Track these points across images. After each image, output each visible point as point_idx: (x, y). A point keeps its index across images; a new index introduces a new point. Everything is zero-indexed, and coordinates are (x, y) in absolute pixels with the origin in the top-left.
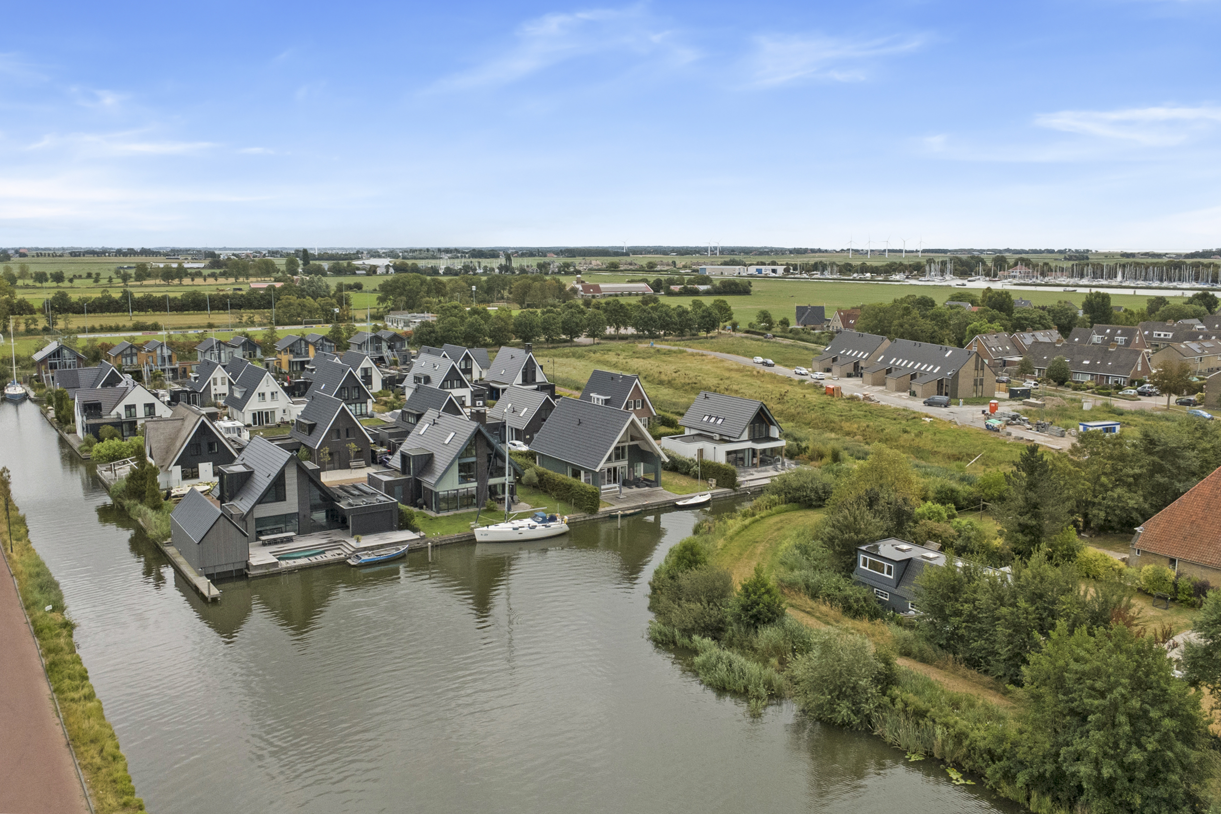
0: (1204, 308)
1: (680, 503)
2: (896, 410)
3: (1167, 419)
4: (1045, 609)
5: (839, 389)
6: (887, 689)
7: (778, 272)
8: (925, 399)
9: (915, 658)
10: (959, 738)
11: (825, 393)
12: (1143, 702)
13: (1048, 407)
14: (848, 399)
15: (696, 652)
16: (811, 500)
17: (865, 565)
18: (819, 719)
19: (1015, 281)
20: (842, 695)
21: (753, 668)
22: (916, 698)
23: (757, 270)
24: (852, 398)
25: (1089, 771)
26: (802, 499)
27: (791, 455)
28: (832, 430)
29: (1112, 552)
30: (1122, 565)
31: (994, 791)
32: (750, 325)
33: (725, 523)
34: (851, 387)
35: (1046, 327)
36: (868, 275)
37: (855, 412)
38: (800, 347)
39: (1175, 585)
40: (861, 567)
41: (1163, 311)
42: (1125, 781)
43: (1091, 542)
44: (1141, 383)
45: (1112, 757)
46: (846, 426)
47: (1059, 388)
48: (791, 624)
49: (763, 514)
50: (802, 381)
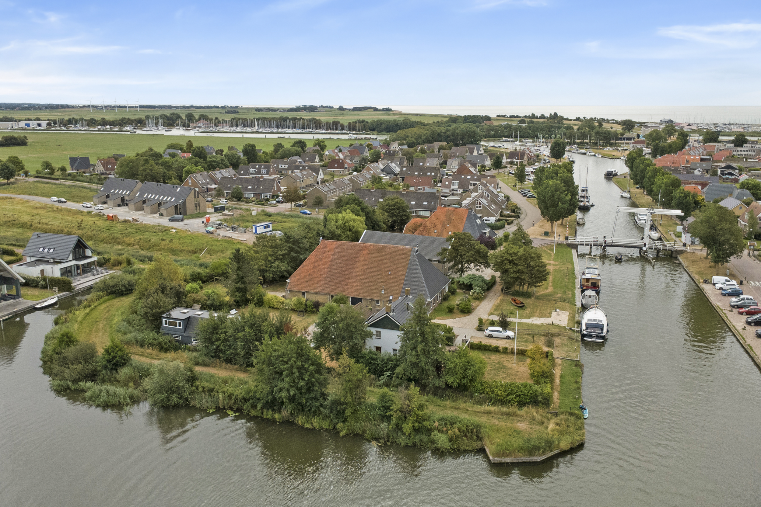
0: (300, 149)
1: (38, 306)
2: (154, 226)
3: (292, 217)
4: (257, 330)
5: (116, 216)
6: (193, 383)
7: (42, 125)
8: (169, 218)
9: (201, 365)
10: (230, 397)
11: (108, 219)
12: (302, 362)
13: (235, 215)
14: (123, 222)
15: (84, 391)
16: (122, 291)
17: (166, 324)
18: (163, 406)
19: (201, 130)
20: (173, 392)
21: (121, 391)
22: (208, 384)
23: (26, 125)
24: (126, 221)
25: (285, 394)
26: (117, 292)
27: (100, 264)
28: (119, 243)
29: (277, 293)
30: (283, 299)
31: (248, 414)
32: (37, 172)
33: (74, 314)
34: (123, 213)
35: (226, 167)
36: (108, 127)
37: (129, 230)
38: (79, 187)
39: (306, 305)
40: (164, 325)
41: (282, 152)
42: (299, 394)
43: (268, 289)
44: (278, 196)
45: (293, 387)
46: (127, 240)
47: (239, 203)
48: (135, 363)
49: (95, 305)
50: (89, 212)
